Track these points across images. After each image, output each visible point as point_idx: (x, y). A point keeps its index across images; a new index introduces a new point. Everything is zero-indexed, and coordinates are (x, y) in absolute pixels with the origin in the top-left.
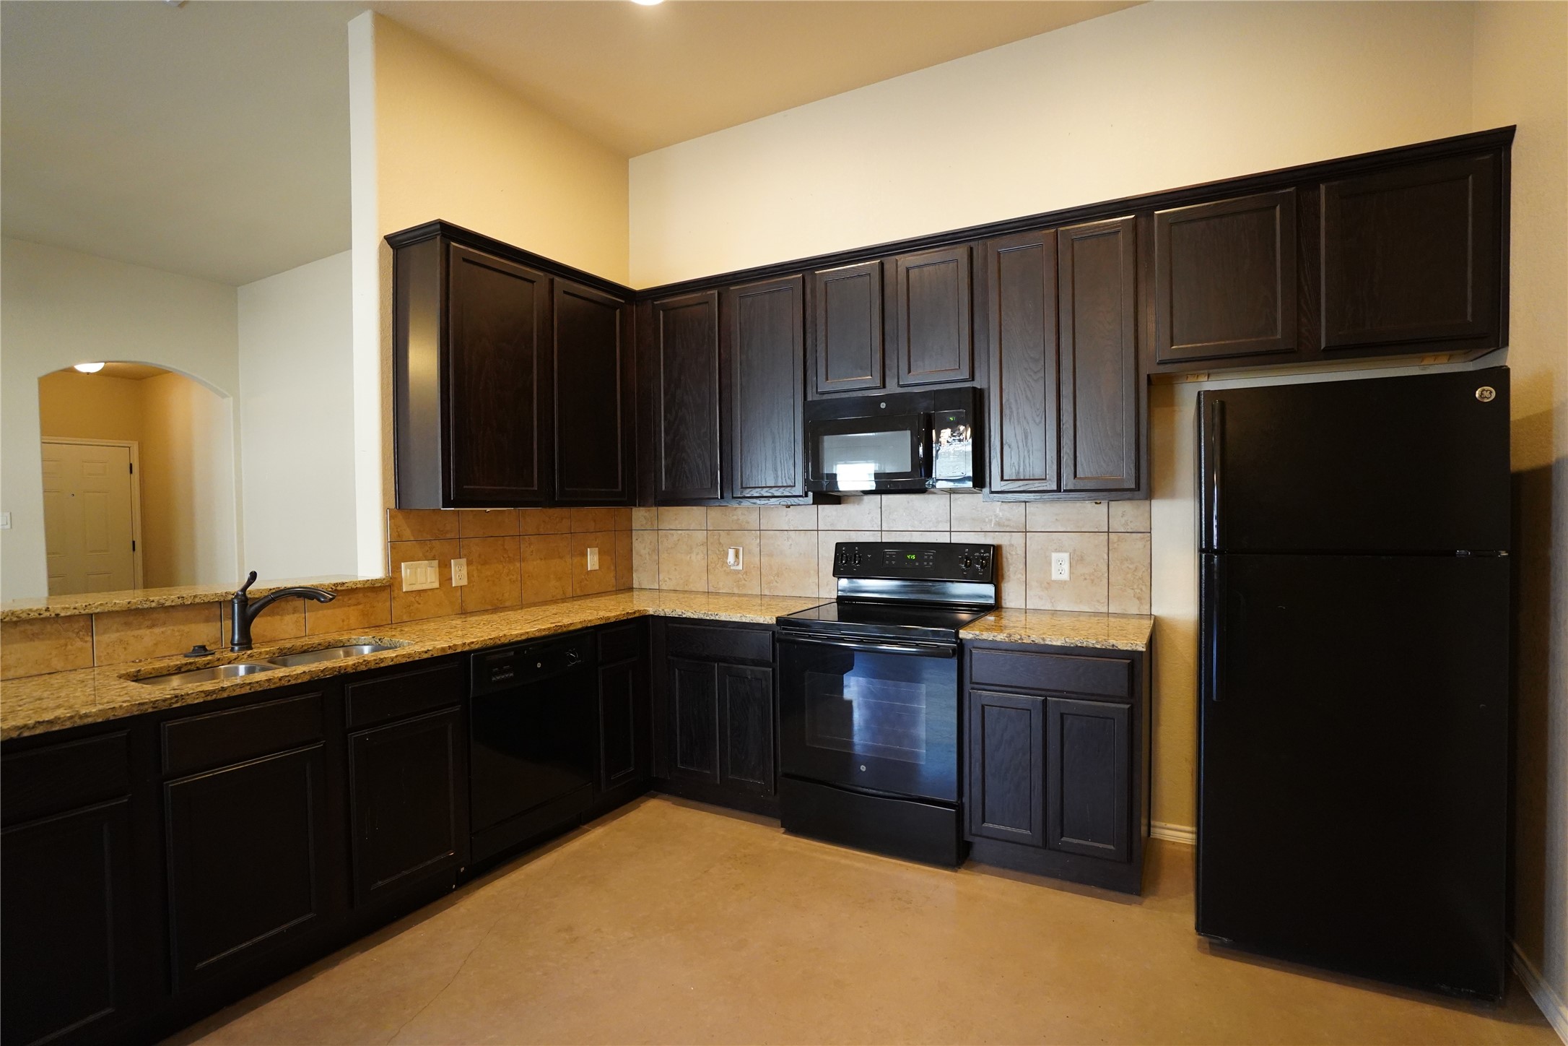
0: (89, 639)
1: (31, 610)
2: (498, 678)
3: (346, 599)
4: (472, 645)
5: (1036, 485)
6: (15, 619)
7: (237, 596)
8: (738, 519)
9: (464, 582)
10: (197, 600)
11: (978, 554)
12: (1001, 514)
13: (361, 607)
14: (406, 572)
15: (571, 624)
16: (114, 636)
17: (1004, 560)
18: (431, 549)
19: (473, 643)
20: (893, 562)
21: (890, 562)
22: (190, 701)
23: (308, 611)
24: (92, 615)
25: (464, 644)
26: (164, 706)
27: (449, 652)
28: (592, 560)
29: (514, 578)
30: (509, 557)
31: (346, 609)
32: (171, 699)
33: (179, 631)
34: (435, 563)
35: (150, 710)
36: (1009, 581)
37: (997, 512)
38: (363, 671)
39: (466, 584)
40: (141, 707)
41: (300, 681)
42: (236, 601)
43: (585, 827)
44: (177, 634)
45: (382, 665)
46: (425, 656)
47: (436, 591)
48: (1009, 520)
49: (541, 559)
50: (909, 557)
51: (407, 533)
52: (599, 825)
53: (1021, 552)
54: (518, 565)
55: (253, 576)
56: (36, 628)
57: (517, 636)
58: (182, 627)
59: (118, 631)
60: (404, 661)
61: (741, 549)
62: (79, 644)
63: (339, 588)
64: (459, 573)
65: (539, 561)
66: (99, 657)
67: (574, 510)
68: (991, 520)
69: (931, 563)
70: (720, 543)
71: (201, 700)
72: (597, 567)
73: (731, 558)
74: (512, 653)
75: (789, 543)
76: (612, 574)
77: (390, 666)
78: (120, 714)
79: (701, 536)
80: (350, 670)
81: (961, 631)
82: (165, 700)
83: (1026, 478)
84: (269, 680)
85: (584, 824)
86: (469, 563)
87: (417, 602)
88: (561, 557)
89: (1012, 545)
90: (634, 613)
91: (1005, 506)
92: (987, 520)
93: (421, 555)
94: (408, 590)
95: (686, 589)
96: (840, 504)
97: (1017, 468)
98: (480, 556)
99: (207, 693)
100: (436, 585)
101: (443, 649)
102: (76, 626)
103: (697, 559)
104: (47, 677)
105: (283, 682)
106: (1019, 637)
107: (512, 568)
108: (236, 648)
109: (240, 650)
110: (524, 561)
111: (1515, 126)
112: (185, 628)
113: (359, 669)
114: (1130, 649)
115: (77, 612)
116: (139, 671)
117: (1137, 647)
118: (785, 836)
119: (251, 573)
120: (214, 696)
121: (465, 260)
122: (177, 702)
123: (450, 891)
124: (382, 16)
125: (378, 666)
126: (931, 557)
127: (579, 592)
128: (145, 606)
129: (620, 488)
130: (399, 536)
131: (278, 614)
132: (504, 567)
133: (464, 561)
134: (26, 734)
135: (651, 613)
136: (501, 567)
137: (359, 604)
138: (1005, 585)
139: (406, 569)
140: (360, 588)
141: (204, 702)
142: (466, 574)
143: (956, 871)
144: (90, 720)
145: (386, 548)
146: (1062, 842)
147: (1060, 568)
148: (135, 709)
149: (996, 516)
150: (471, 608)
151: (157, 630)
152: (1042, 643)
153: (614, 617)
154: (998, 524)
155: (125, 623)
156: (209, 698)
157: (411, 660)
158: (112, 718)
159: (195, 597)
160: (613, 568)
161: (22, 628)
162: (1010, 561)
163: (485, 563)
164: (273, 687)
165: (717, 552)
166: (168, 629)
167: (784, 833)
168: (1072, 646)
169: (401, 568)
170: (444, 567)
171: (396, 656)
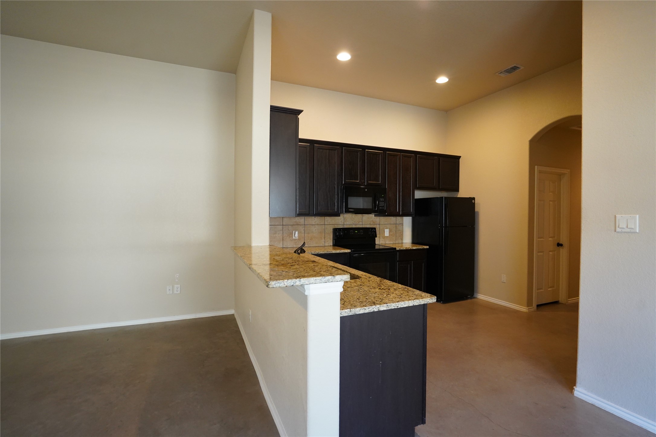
8: (296, 221)
11: (373, 230)
21: (352, 233)
37: (373, 219)
48: (376, 221)
50: (356, 232)
53: (379, 230)
69: (362, 233)
70: (289, 230)
75: (315, 229)
79: (280, 227)
92: (371, 221)
111: (460, 157)
147: (387, 233)
165: (287, 233)
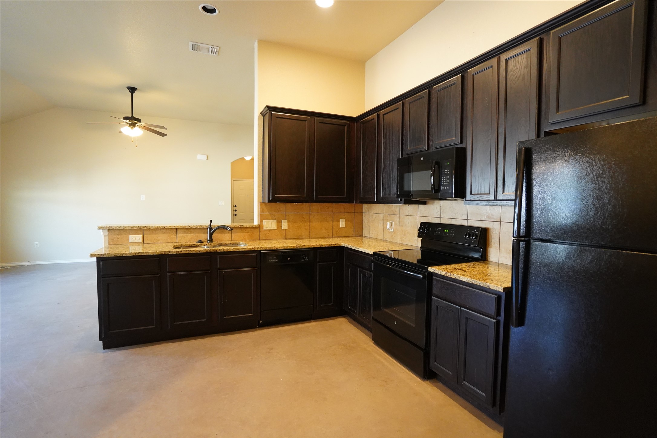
0: (176, 235)
1: (163, 226)
2: (271, 261)
3: (244, 230)
4: (261, 249)
5: (485, 197)
6: (160, 228)
7: (209, 227)
8: (393, 210)
9: (286, 228)
10: (201, 227)
11: (473, 232)
12: (489, 212)
13: (249, 233)
14: (265, 223)
15: (304, 246)
16: (181, 235)
17: (490, 236)
18: (274, 216)
19: (262, 248)
20: (439, 233)
21: (438, 233)
22: (173, 253)
23: (233, 233)
24: (176, 229)
25: (258, 248)
26: (167, 253)
27: (253, 250)
28: (343, 224)
29: (307, 228)
30: (305, 220)
31: (245, 233)
32: (168, 252)
33: (197, 235)
34: (276, 221)
35: (163, 254)
36: (491, 247)
37: (488, 211)
38: (222, 252)
39: (287, 229)
40: (161, 253)
41: (203, 252)
42: (208, 228)
43: (312, 321)
44: (196, 236)
45: (229, 251)
46: (244, 250)
47: (275, 230)
48: (493, 215)
49: (319, 222)
50: (446, 231)
51: (266, 210)
52: (317, 321)
53: (498, 233)
54: (309, 223)
55: (211, 221)
56: (165, 231)
57: (280, 247)
58: (197, 234)
59: (182, 234)
60: (236, 250)
61: (393, 222)
62: (174, 236)
63: (241, 227)
64: (285, 225)
65: (318, 223)
66: (178, 240)
67: (334, 204)
68: (485, 215)
69: (453, 235)
70: (387, 220)
71: (176, 253)
72: (344, 226)
73: (388, 227)
74: (280, 253)
75: (408, 221)
76: (352, 230)
77: (231, 251)
78: (157, 254)
79: (382, 216)
80: (218, 251)
81: (429, 267)
82: (167, 252)
83: (482, 193)
84: (194, 250)
85: (312, 320)
86: (288, 222)
87: (269, 233)
88: (328, 222)
89: (494, 229)
90: (335, 244)
91: (492, 208)
92: (483, 214)
93: (270, 218)
94: (265, 229)
95: (377, 238)
96: (426, 204)
97: (478, 188)
98: (293, 220)
99: (177, 252)
100: (276, 228)
101: (250, 248)
102: (173, 231)
103: (380, 226)
104: (166, 244)
105: (198, 251)
106: (450, 274)
107: (306, 224)
108: (208, 242)
109: (209, 242)
110: (311, 222)
112: (199, 235)
113: (221, 251)
114: (495, 289)
115: (172, 228)
116: (182, 245)
117: (499, 289)
118: (373, 344)
119: (211, 220)
120: (179, 253)
121: (277, 117)
122: (170, 253)
123: (256, 328)
124: (260, 40)
125: (227, 251)
126: (454, 232)
127: (335, 235)
128: (188, 228)
129: (345, 196)
130: (263, 211)
131: (224, 233)
132: (303, 224)
133: (286, 221)
134: (137, 255)
135: (343, 245)
136: (301, 223)
137: (248, 232)
138: (490, 249)
139: (265, 222)
140: (248, 227)
141: (177, 254)
142: (287, 225)
143: (424, 381)
144: (150, 254)
145: (258, 215)
146: (463, 383)
148: (160, 253)
149: (487, 213)
150: (289, 237)
151: (192, 234)
152: (459, 279)
153: (325, 245)
154: (488, 217)
155: (184, 232)
156: (178, 253)
157: (239, 250)
158: (155, 254)
159: (200, 226)
160: (353, 227)
161: (162, 230)
162: (493, 237)
163: (295, 222)
164: (195, 252)
165: (386, 223)
166: (194, 235)
167: (373, 343)
168: (471, 283)
169: (263, 222)
170: (279, 222)
171: (234, 249)
